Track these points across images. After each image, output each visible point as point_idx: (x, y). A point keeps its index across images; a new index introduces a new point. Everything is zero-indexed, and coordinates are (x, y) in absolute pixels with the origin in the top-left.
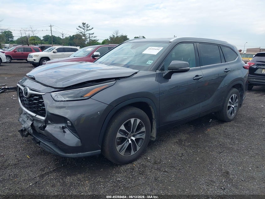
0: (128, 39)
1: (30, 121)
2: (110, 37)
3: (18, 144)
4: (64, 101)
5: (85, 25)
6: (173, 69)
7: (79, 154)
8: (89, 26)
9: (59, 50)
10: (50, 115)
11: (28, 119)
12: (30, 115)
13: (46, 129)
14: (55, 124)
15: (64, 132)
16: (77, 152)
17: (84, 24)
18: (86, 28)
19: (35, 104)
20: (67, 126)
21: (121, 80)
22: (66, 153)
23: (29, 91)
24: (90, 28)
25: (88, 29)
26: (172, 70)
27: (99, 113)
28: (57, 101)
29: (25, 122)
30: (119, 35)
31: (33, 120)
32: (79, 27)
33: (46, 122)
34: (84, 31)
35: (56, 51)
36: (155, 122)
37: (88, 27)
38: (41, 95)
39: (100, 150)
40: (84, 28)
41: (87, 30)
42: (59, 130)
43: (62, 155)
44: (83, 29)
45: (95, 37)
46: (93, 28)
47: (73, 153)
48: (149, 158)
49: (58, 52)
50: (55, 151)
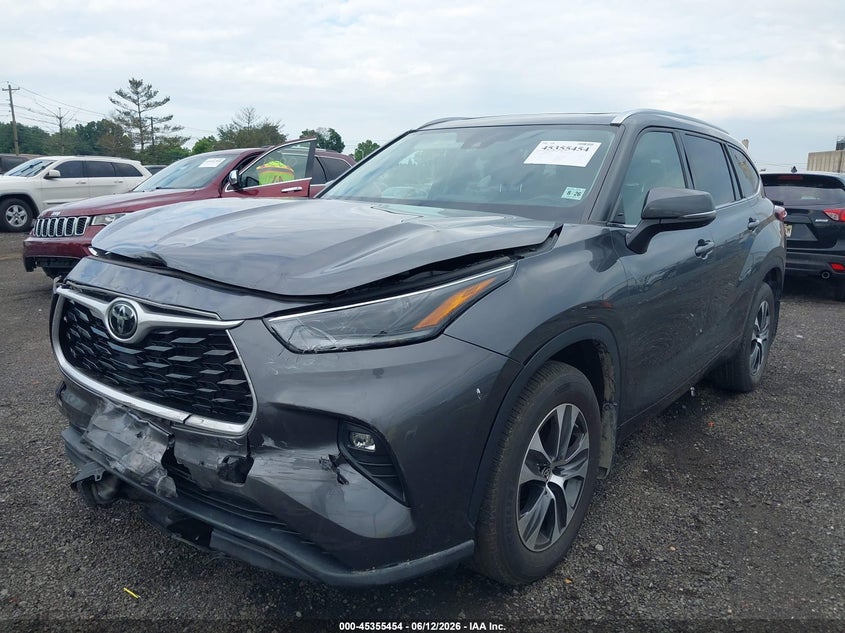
0: (282, 139)
1: (153, 443)
2: (221, 131)
3: (56, 538)
4: (340, 351)
5: (140, 89)
6: (661, 218)
7: (401, 566)
8: (156, 93)
9: (66, 171)
10: (273, 410)
11: (139, 436)
12: (145, 414)
13: (252, 473)
14: (293, 451)
15: (342, 481)
16: (394, 561)
17: (135, 84)
18: (144, 98)
19: (181, 367)
20: (351, 451)
21: (528, 256)
22: (349, 569)
23: (143, 317)
24: (158, 98)
25: (152, 101)
26: (657, 222)
27: (478, 391)
28: (300, 352)
29: (125, 448)
30: (257, 122)
31: (171, 437)
32: (120, 93)
33: (252, 444)
34: (136, 108)
35: (57, 173)
36: (614, 412)
37: (150, 97)
38: (222, 330)
39: (472, 541)
40: (136, 98)
41: (148, 106)
42: (319, 473)
43: (332, 577)
44: (134, 101)
45: (175, 129)
46: (168, 100)
47: (379, 564)
48: (600, 547)
49: (63, 176)
50: (299, 566)
